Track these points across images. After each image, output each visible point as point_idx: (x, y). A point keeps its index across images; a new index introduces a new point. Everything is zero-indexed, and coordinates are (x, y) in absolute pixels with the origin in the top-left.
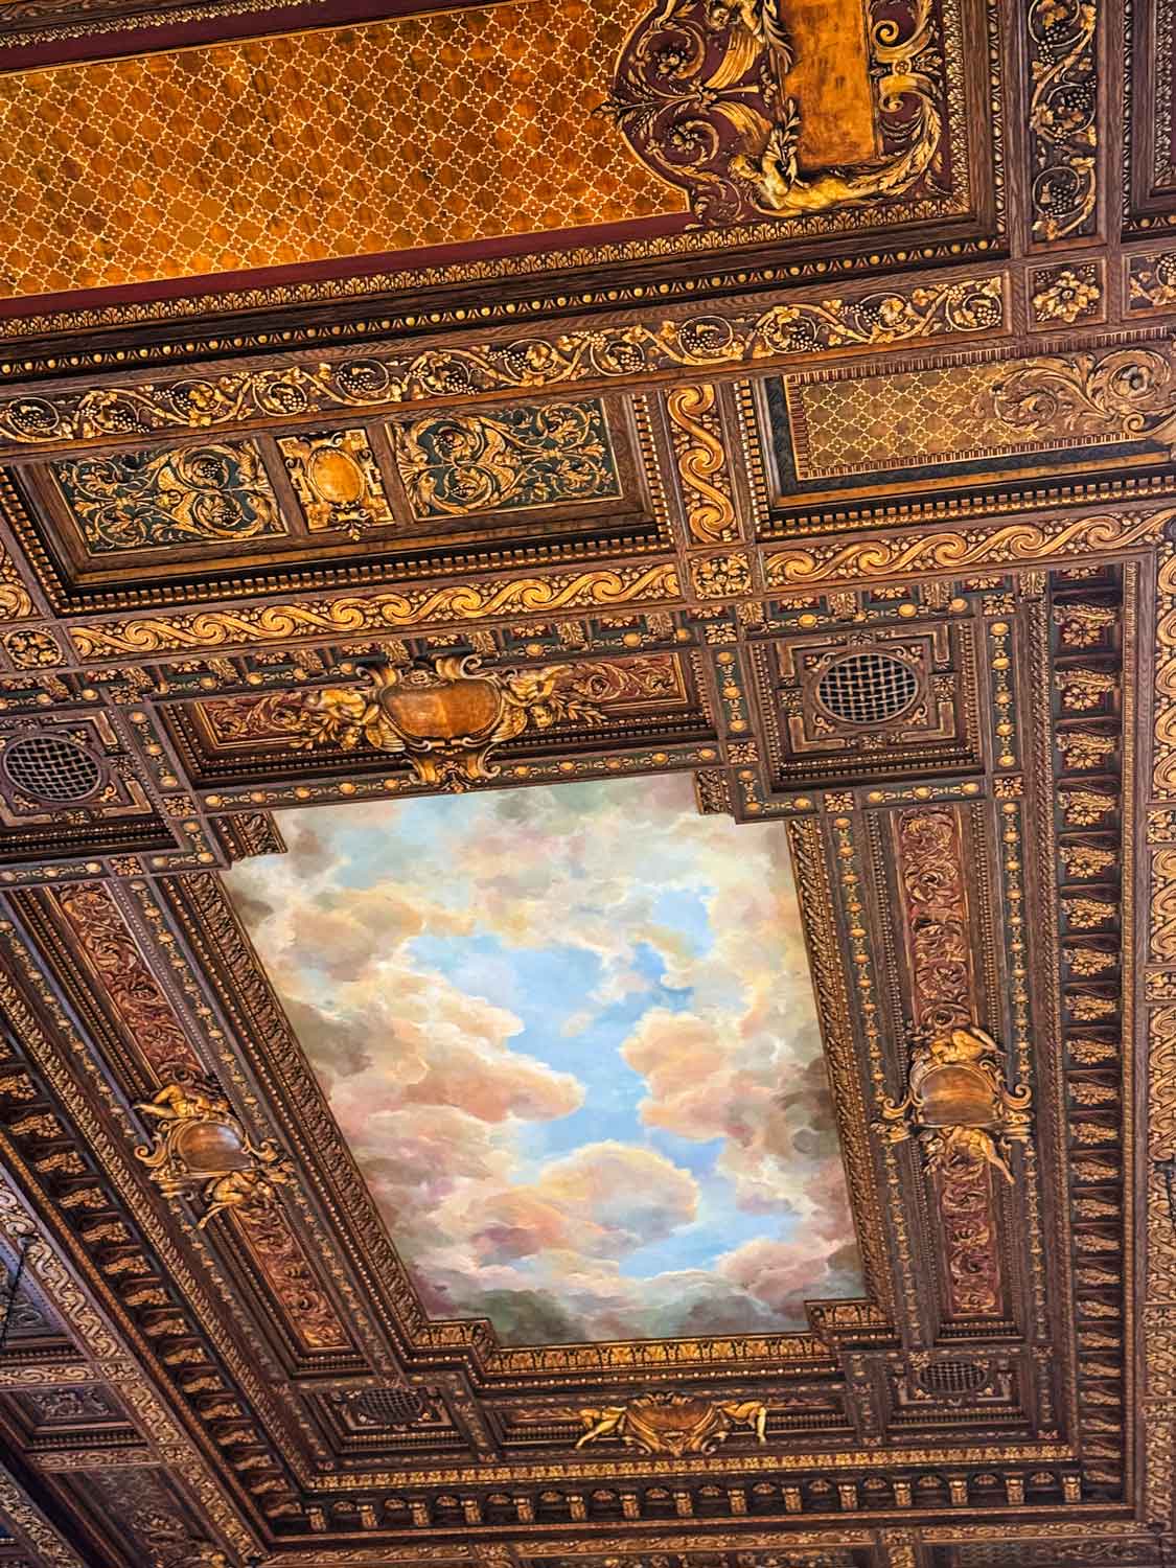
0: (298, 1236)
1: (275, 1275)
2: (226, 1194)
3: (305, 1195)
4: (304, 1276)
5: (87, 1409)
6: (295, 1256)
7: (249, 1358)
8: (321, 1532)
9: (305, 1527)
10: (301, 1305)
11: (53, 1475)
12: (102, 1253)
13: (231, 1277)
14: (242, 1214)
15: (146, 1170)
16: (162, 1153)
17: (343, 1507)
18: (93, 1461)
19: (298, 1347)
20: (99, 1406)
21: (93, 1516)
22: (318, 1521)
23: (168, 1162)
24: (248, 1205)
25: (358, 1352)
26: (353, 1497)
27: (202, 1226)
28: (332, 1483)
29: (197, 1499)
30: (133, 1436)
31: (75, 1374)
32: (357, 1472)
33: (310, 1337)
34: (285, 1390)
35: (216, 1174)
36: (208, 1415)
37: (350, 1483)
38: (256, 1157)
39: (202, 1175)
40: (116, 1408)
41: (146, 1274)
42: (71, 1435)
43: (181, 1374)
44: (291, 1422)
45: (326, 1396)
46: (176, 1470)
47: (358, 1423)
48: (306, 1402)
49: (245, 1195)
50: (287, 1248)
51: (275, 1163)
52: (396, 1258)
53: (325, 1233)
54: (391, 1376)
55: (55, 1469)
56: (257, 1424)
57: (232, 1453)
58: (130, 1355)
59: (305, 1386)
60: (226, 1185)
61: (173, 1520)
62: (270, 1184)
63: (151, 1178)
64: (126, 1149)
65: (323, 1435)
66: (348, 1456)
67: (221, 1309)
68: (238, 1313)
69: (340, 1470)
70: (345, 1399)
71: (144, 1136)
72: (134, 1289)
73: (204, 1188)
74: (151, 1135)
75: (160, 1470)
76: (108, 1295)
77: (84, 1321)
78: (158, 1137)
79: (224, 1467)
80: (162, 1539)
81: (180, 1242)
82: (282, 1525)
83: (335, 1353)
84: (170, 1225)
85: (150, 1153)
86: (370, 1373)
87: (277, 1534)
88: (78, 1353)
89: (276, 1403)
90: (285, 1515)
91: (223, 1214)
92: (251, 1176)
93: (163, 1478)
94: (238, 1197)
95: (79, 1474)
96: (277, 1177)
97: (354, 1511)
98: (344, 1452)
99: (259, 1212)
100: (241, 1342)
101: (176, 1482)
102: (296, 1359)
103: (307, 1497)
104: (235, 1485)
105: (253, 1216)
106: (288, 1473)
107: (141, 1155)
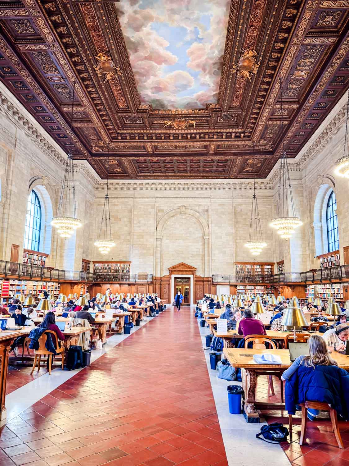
0: (121, 86)
1: (115, 93)
2: (109, 77)
3: (124, 77)
4: (121, 94)
5: (82, 116)
6: (120, 90)
7: (110, 109)
8: (120, 139)
9: (117, 139)
10: (120, 99)
11: (76, 128)
12: (87, 86)
13: (108, 93)
14: (111, 81)
15: (95, 70)
16: (98, 67)
17: (124, 136)
18: (83, 125)
19: (118, 107)
20: (84, 116)
21: (82, 135)
22: (120, 138)
23: (99, 69)
24: (112, 79)
25: (128, 108)
26: (125, 134)
27: (104, 82)
28: (122, 132)
29: (100, 133)
30: (90, 121)
31: (81, 109)
32: (126, 130)
33: (120, 105)
34: (116, 115)
35: (107, 72)
36: (103, 118)
37: (125, 132)
38: (116, 69)
39: (105, 72)
40: (87, 116)
41: (94, 91)
42: (80, 120)
43: (99, 111)
44: (116, 120)
45: (122, 116)
46: (97, 127)
47: (127, 121)
48: (119, 117)
49: (112, 77)
50: (118, 88)
51: (120, 71)
52: (137, 92)
53: (127, 86)
54: (134, 113)
55: (76, 126)
56: (111, 120)
57: (106, 125)
58: (91, 106)
59: (119, 114)
60: (109, 75)
61: (95, 136)
62: (118, 75)
63: (96, 72)
64: (92, 66)
65: (121, 123)
66: (125, 127)
67: (106, 99)
68: (109, 100)
69: (123, 129)
70: (125, 117)
71: (95, 63)
72: (92, 94)
73: (105, 75)
74: (97, 63)
75: (94, 127)
76: (88, 95)
77: (84, 99)
78: (98, 64)
79: (105, 128)
80: (93, 139)
81: (100, 86)
82: (113, 138)
83: (125, 109)
84: (99, 82)
85: (96, 67)
86: (131, 113)
87: (113, 139)
88: (82, 105)
89: (114, 117)
90: (114, 136)
91: (108, 81)
92: (114, 73)
93: (94, 129)
94: (111, 77)
95: (79, 127)
96: (119, 73)
97: (126, 136)
98: (124, 127)
99: (114, 80)
100: (109, 105)
101: (97, 130)
102: (118, 110)
103: (118, 134)
104: (107, 131)
105: (113, 81)
106: (115, 129)
107: (95, 67)
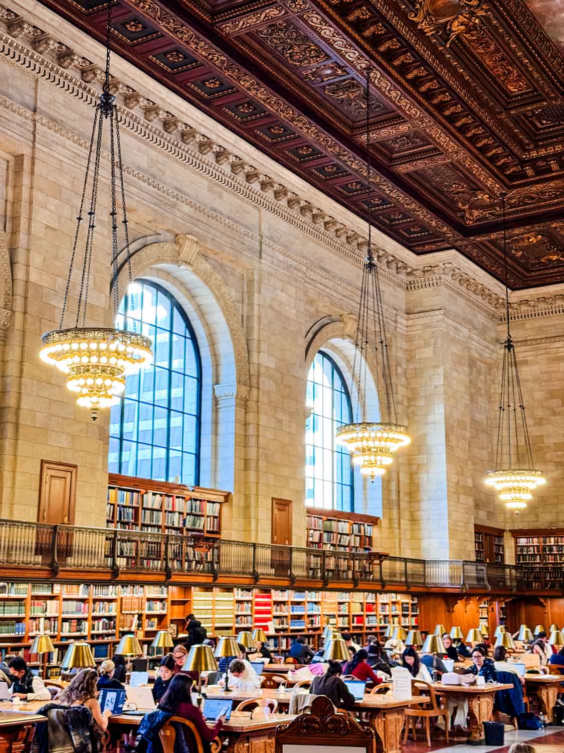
0: (497, 41)
1: (488, 62)
2: (457, 27)
3: (497, 19)
4: (503, 59)
5: (413, 143)
6: (497, 50)
7: (483, 105)
8: (532, 177)
9: (525, 176)
10: (504, 74)
11: (408, 174)
12: (403, 69)
13: (466, 67)
14: (467, 36)
15: (415, 24)
16: (421, 14)
17: (541, 164)
18: (420, 165)
19: (507, 95)
20: (418, 140)
21: (426, 189)
22: (530, 171)
23: (425, 18)
24: (469, 30)
25: (536, 90)
26: (544, 158)
27: (448, 46)
28: (534, 154)
29: (471, 173)
30: (437, 151)
31: (404, 128)
32: (545, 147)
33: (512, 89)
34: (503, 116)
35: (448, 19)
36: (469, 135)
37: (543, 152)
38: (468, 5)
39: (442, 21)
40: (426, 139)
41: (427, 75)
42: (408, 156)
43: (452, 119)
44: (509, 131)
45: (524, 115)
46: (458, 161)
47: (542, 124)
48: (516, 120)
49: (466, 25)
50: (492, 47)
51: (478, 6)
52: (549, 40)
53: (511, 36)
54: (555, 99)
55: (404, 171)
56: (493, 134)
57: (484, 150)
58: (427, 114)
59: (513, 112)
60: (456, 23)
61: (462, 184)
62: (477, 17)
63: (419, 27)
64: (403, 16)
65: (525, 133)
66: (540, 140)
67: (465, 84)
68: (474, 84)
69: (537, 147)
70: (534, 114)
71: (411, 6)
72: (422, 84)
73: (446, 26)
74: (414, 6)
75: (451, 163)
76: (411, 89)
77: (403, 103)
78: (418, 6)
79: (481, 157)
80: (458, 193)
81: (440, 56)
82: (512, 177)
83: (526, 93)
84: (433, 49)
85: (416, 16)
86: (544, 100)
87: (511, 181)
88: (403, 118)
89: (500, 123)
90: (514, 172)
91: (458, 37)
92: (467, 16)
93: (453, 166)
94: (463, 27)
95: (416, 172)
96: (481, 13)
97: (547, 165)
98: (537, 140)
99: (475, 32)
100: (478, 98)
101: (461, 167)
102: (506, 100)
103: (523, 163)
104: (488, 163)
105: (472, 36)
106: (512, 153)
107: (412, 17)
